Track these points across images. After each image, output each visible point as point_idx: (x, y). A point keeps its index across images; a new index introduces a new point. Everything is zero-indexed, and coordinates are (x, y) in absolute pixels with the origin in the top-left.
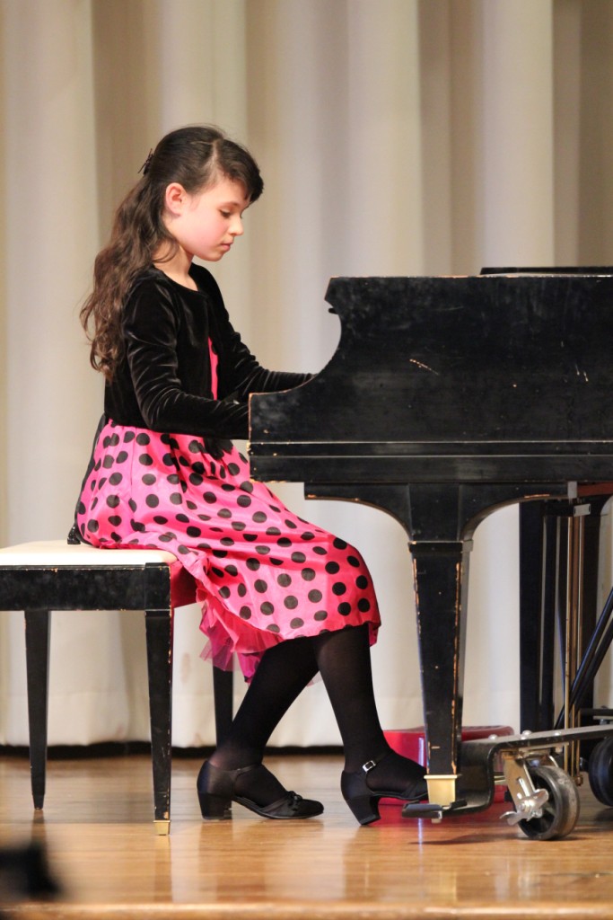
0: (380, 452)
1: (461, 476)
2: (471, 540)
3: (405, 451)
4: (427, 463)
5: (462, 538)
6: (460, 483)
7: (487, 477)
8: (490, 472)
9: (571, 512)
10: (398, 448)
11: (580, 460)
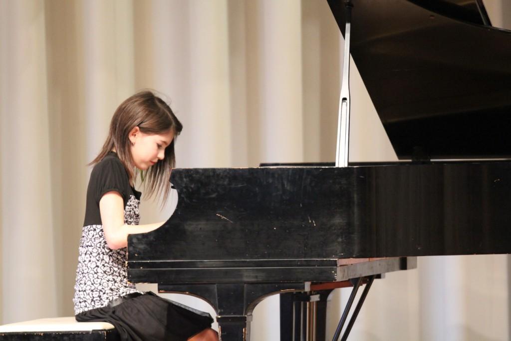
0: (200, 266)
1: (245, 279)
2: (251, 315)
3: (214, 265)
4: (226, 272)
5: (246, 314)
6: (245, 283)
7: (260, 279)
8: (261, 277)
9: (308, 299)
10: (210, 264)
11: (311, 269)
